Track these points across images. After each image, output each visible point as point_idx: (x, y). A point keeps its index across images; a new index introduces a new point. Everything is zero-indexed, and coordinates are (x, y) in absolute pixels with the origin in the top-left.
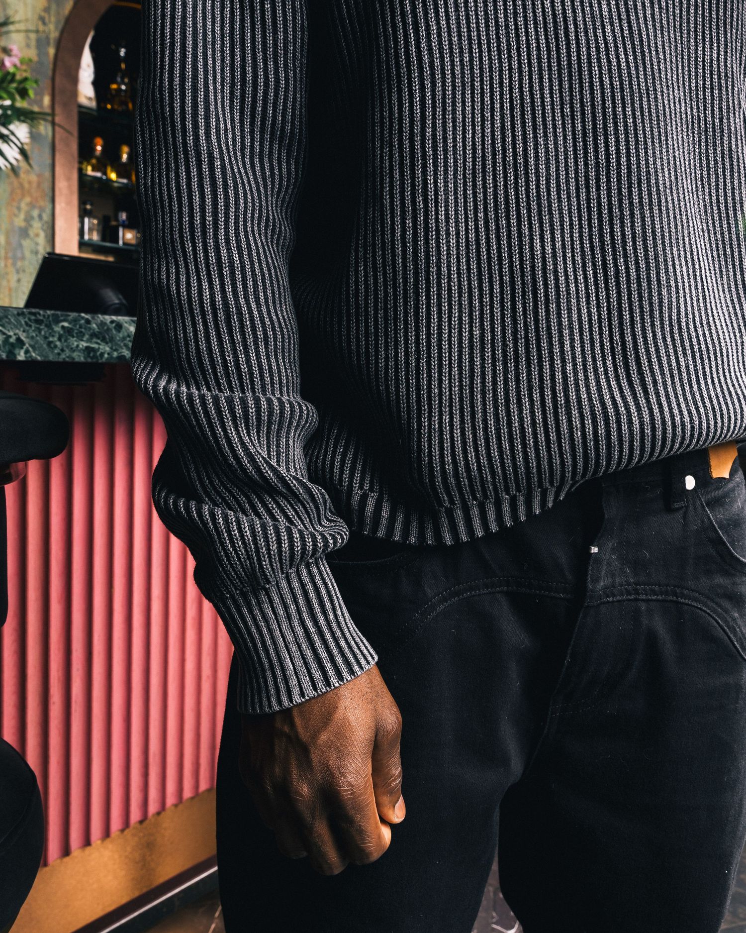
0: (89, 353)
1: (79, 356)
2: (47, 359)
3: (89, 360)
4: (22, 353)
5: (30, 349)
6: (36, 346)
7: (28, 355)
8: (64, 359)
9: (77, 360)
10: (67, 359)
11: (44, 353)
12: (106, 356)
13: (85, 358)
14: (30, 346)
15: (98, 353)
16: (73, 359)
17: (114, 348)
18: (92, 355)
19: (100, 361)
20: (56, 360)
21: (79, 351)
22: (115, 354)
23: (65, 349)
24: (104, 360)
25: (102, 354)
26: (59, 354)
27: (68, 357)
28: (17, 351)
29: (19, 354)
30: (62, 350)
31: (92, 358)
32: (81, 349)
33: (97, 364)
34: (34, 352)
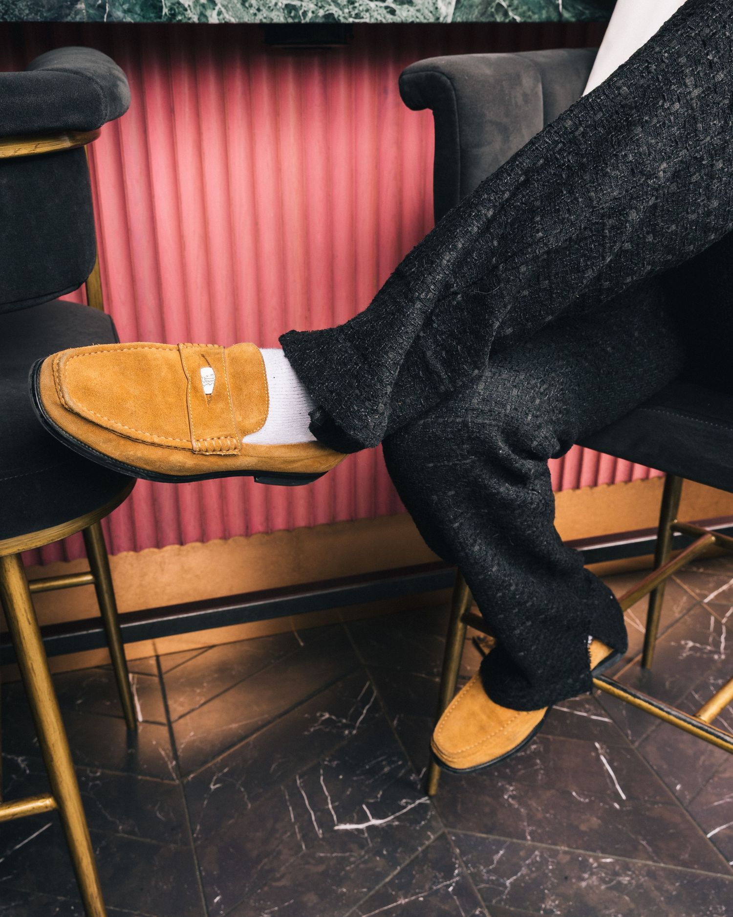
0: (290, 12)
1: (278, 16)
2: (242, 21)
3: (290, 20)
4: (215, 13)
5: (223, 10)
6: (230, 6)
7: (221, 17)
8: (261, 20)
9: (276, 21)
10: (264, 21)
11: (238, 14)
12: (310, 15)
13: (286, 18)
14: (223, 6)
15: (301, 12)
16: (272, 20)
17: (320, 4)
18: (292, 14)
19: (303, 22)
20: (253, 22)
21: (278, 10)
22: (321, 13)
23: (261, 8)
24: (308, 20)
25: (305, 13)
26: (255, 15)
27: (265, 18)
28: (208, 13)
29: (211, 16)
30: (259, 10)
31: (293, 18)
32: (281, 7)
33: (299, 24)
34: (228, 13)
